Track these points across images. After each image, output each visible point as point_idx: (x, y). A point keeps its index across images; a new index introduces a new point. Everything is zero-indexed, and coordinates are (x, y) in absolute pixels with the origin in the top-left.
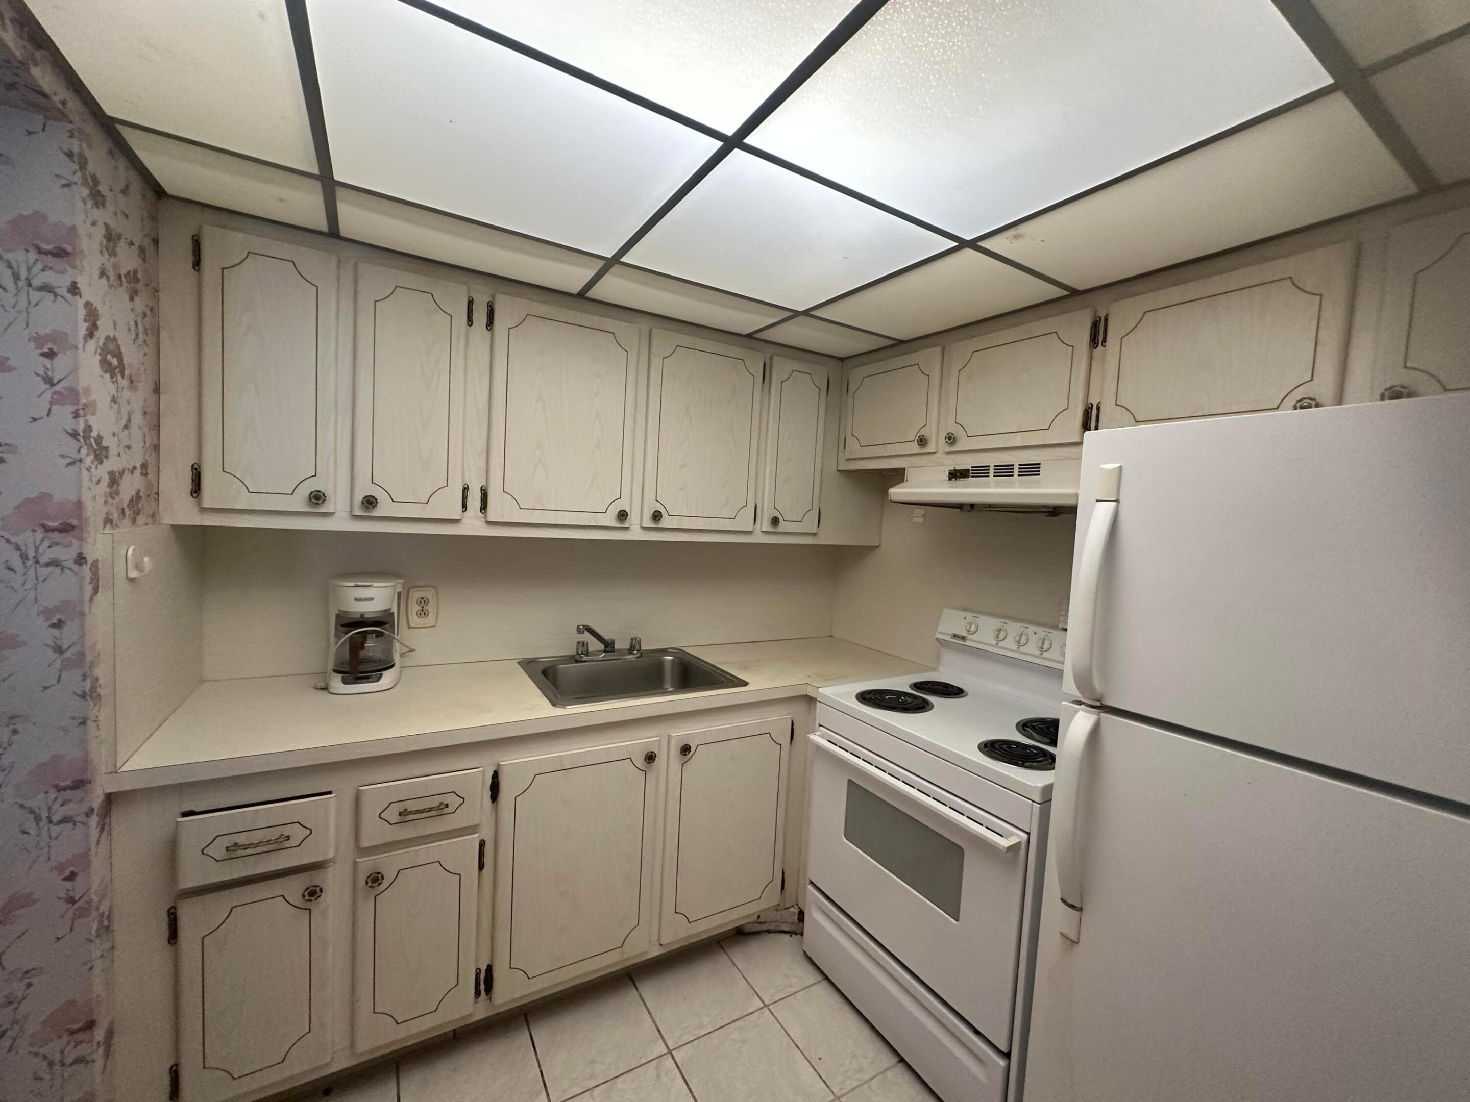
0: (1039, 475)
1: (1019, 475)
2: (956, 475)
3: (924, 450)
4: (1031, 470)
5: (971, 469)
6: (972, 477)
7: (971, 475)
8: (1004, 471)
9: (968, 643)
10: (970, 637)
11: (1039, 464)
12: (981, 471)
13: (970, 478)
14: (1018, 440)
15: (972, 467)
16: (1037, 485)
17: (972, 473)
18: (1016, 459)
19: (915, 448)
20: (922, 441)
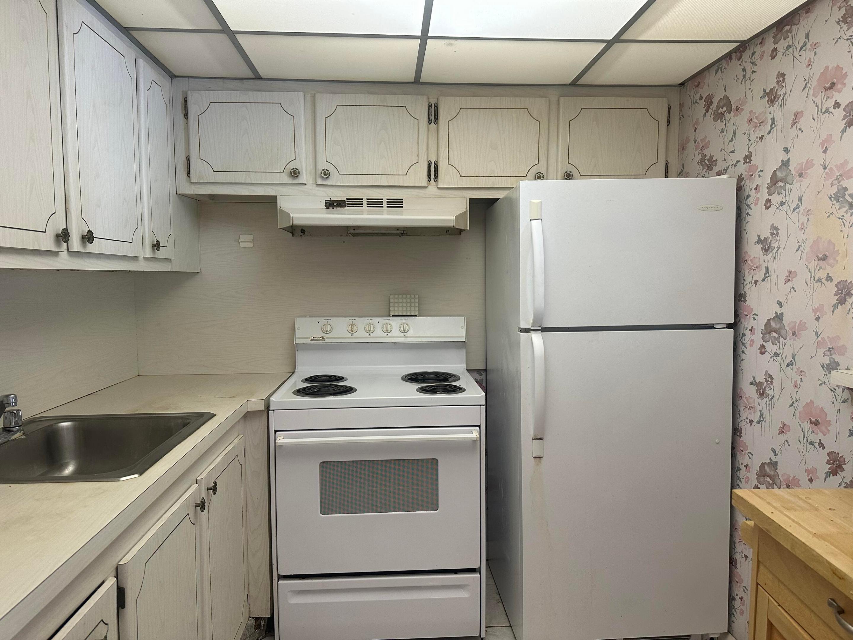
0: (402, 207)
1: (387, 207)
2: (331, 204)
3: (295, 182)
4: (396, 203)
5: (346, 200)
6: (348, 206)
7: (346, 205)
8: (375, 203)
9: (327, 341)
10: (327, 336)
11: (402, 199)
12: (356, 203)
13: (346, 208)
14: (384, 181)
15: (347, 199)
16: (401, 213)
17: (347, 204)
18: (385, 195)
19: (286, 179)
20: (295, 174)
